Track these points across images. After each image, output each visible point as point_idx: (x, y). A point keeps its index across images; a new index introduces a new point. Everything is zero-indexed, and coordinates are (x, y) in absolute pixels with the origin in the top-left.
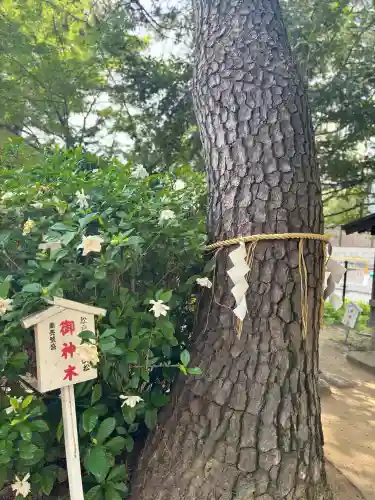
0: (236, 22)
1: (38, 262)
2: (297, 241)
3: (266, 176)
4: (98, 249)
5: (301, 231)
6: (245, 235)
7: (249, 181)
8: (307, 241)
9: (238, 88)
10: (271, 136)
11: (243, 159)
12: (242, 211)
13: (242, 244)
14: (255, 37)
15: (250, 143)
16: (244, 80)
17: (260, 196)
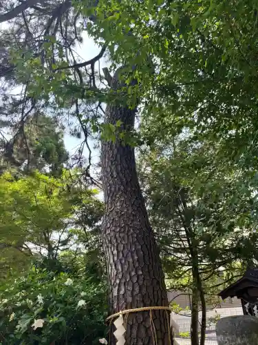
0: (118, 204)
1: (15, 335)
2: (148, 311)
3: (131, 278)
4: (41, 326)
5: (150, 306)
6: (122, 310)
7: (123, 281)
8: (154, 311)
9: (117, 235)
10: (133, 257)
11: (120, 270)
12: (121, 297)
13: (121, 316)
14: (126, 210)
15: (123, 262)
16: (120, 232)
17: (129, 288)
